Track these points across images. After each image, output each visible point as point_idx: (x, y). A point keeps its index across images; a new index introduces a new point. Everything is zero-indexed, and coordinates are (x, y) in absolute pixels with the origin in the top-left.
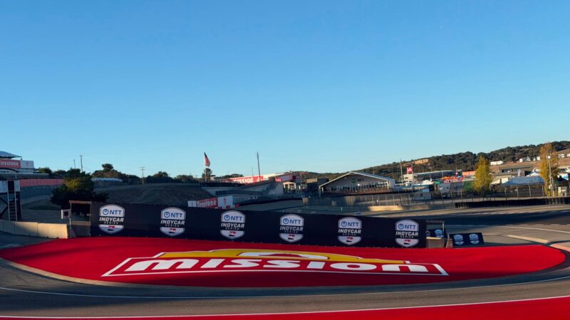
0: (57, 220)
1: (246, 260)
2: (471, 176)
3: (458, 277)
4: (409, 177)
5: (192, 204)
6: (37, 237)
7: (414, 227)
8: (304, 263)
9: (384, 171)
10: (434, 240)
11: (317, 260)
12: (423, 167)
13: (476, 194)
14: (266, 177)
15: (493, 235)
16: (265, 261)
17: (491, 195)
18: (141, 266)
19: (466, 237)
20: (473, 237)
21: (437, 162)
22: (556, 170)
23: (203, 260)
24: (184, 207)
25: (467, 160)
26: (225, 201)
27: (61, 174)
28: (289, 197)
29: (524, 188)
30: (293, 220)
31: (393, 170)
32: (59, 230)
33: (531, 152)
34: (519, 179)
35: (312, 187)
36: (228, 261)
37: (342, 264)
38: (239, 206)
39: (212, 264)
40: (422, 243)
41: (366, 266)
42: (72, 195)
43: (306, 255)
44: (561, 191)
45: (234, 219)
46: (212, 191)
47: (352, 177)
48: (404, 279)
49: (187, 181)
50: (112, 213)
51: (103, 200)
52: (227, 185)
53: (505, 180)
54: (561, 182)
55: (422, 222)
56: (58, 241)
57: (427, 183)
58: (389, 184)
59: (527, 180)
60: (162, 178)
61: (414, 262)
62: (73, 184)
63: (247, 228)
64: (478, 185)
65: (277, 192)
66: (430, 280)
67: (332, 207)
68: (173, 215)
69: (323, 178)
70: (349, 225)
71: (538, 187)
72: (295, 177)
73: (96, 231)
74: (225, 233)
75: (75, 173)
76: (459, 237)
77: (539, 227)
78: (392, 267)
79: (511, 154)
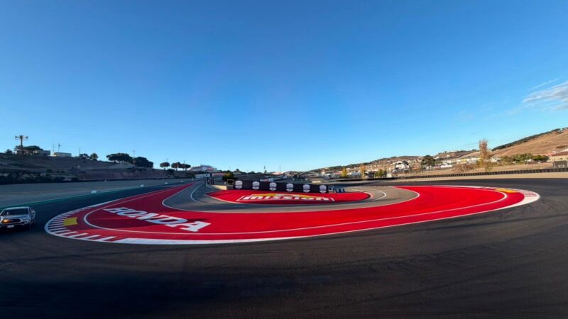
0: (223, 185)
1: (277, 197)
2: (341, 172)
3: (337, 202)
4: (323, 173)
5: (261, 180)
6: (218, 190)
7: (325, 187)
8: (294, 198)
9: (316, 171)
10: (331, 191)
11: (297, 197)
12: (327, 170)
13: (342, 178)
14: (282, 173)
15: (348, 190)
16: (282, 197)
17: (347, 178)
18: (247, 198)
19: (340, 191)
20: (342, 190)
21: (331, 169)
22: (365, 171)
23: (265, 197)
24: (259, 181)
25: (340, 168)
26: (271, 180)
27: (224, 172)
28: (289, 179)
29: (356, 176)
30: (290, 185)
31: (319, 171)
32: (224, 188)
33: (358, 166)
34: (355, 173)
35: (295, 176)
36: (272, 197)
37: (305, 198)
38: (275, 181)
39: (267, 198)
40: (327, 192)
41: (311, 198)
42: (228, 178)
43: (294, 195)
44: (366, 177)
45: (273, 185)
46: (267, 177)
47: (307, 173)
48: (322, 202)
49: (260, 174)
50: (239, 183)
51: (236, 179)
52: (271, 175)
53: (350, 174)
54: (366, 174)
55: (327, 186)
56: (224, 191)
57: (329, 174)
58: (318, 175)
59: (356, 174)
60: (253, 173)
61: (326, 197)
62: (228, 175)
63: (277, 187)
64: (343, 175)
65: (286, 177)
66: (329, 202)
67: (301, 182)
68: (256, 184)
69: (299, 173)
70: (306, 187)
71: (360, 176)
72: (291, 173)
73: (234, 188)
74: (271, 189)
75: (228, 172)
76: (338, 190)
77: (360, 187)
78: (319, 199)
79: (352, 166)
